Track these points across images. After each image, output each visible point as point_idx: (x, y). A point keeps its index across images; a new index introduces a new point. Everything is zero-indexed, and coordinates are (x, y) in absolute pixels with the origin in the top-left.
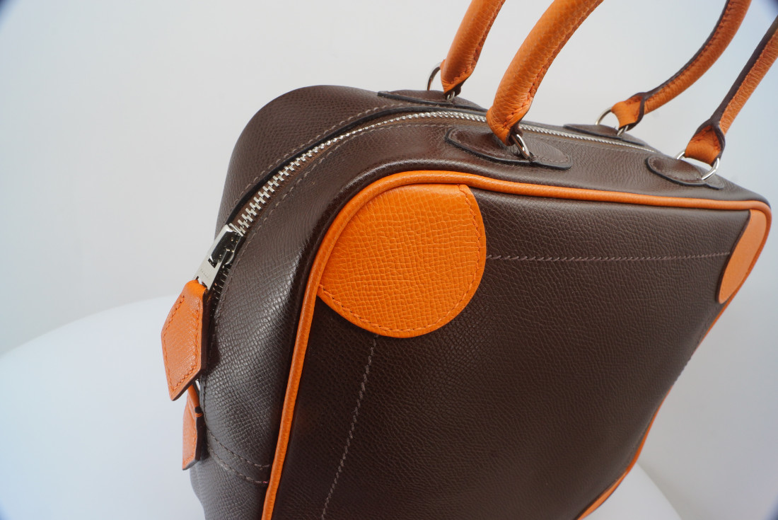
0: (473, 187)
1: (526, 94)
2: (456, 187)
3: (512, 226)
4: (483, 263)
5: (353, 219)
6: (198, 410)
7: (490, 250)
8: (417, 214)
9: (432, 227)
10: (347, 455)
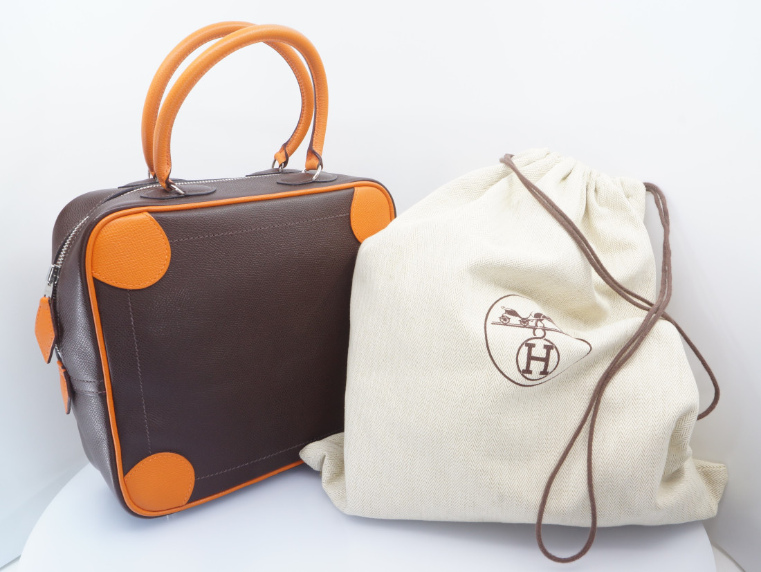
0: (150, 212)
1: (166, 166)
2: (141, 214)
3: (177, 225)
4: (168, 244)
5: (96, 238)
6: (63, 367)
7: (169, 238)
8: (126, 229)
9: (135, 233)
10: (140, 363)
